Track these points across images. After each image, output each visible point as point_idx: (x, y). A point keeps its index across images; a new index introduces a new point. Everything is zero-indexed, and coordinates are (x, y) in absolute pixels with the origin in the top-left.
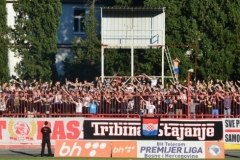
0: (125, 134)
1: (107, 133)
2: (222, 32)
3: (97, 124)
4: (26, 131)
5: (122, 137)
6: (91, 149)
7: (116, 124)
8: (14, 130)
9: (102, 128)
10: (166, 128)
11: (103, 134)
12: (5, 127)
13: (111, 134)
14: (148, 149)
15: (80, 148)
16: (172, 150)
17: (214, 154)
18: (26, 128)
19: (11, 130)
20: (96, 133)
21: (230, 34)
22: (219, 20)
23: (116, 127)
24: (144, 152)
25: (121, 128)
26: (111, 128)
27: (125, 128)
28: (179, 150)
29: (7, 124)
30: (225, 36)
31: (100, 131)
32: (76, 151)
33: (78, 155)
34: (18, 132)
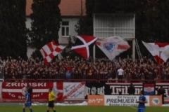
11: (117, 93)
13: (123, 93)
16: (128, 101)
17: (156, 104)
20: (113, 93)
23: (126, 89)
24: (109, 102)
28: (132, 101)
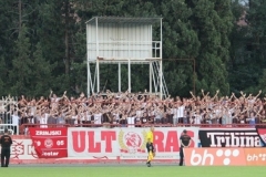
0: (242, 145)
4: (137, 143)
7: (232, 134)
8: (125, 142)
9: (219, 138)
11: (220, 145)
12: (114, 139)
13: (228, 145)
15: (212, 156)
18: (137, 139)
19: (121, 142)
20: (213, 145)
23: (233, 137)
25: (238, 139)
26: (228, 138)
27: (242, 138)
29: (117, 134)
31: (216, 142)
34: (129, 144)
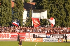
0: (42, 37)
1: (38, 37)
2: (60, 16)
3: (36, 35)
5: (42, 38)
6: (32, 40)
10: (52, 36)
11: (37, 37)
13: (39, 37)
14: (45, 40)
15: (30, 40)
16: (51, 40)
17: (60, 41)
20: (36, 37)
21: (61, 17)
22: (59, 13)
23: (40, 35)
28: (52, 40)
30: (60, 17)
31: (37, 36)
32: (29, 40)
33: (30, 41)
